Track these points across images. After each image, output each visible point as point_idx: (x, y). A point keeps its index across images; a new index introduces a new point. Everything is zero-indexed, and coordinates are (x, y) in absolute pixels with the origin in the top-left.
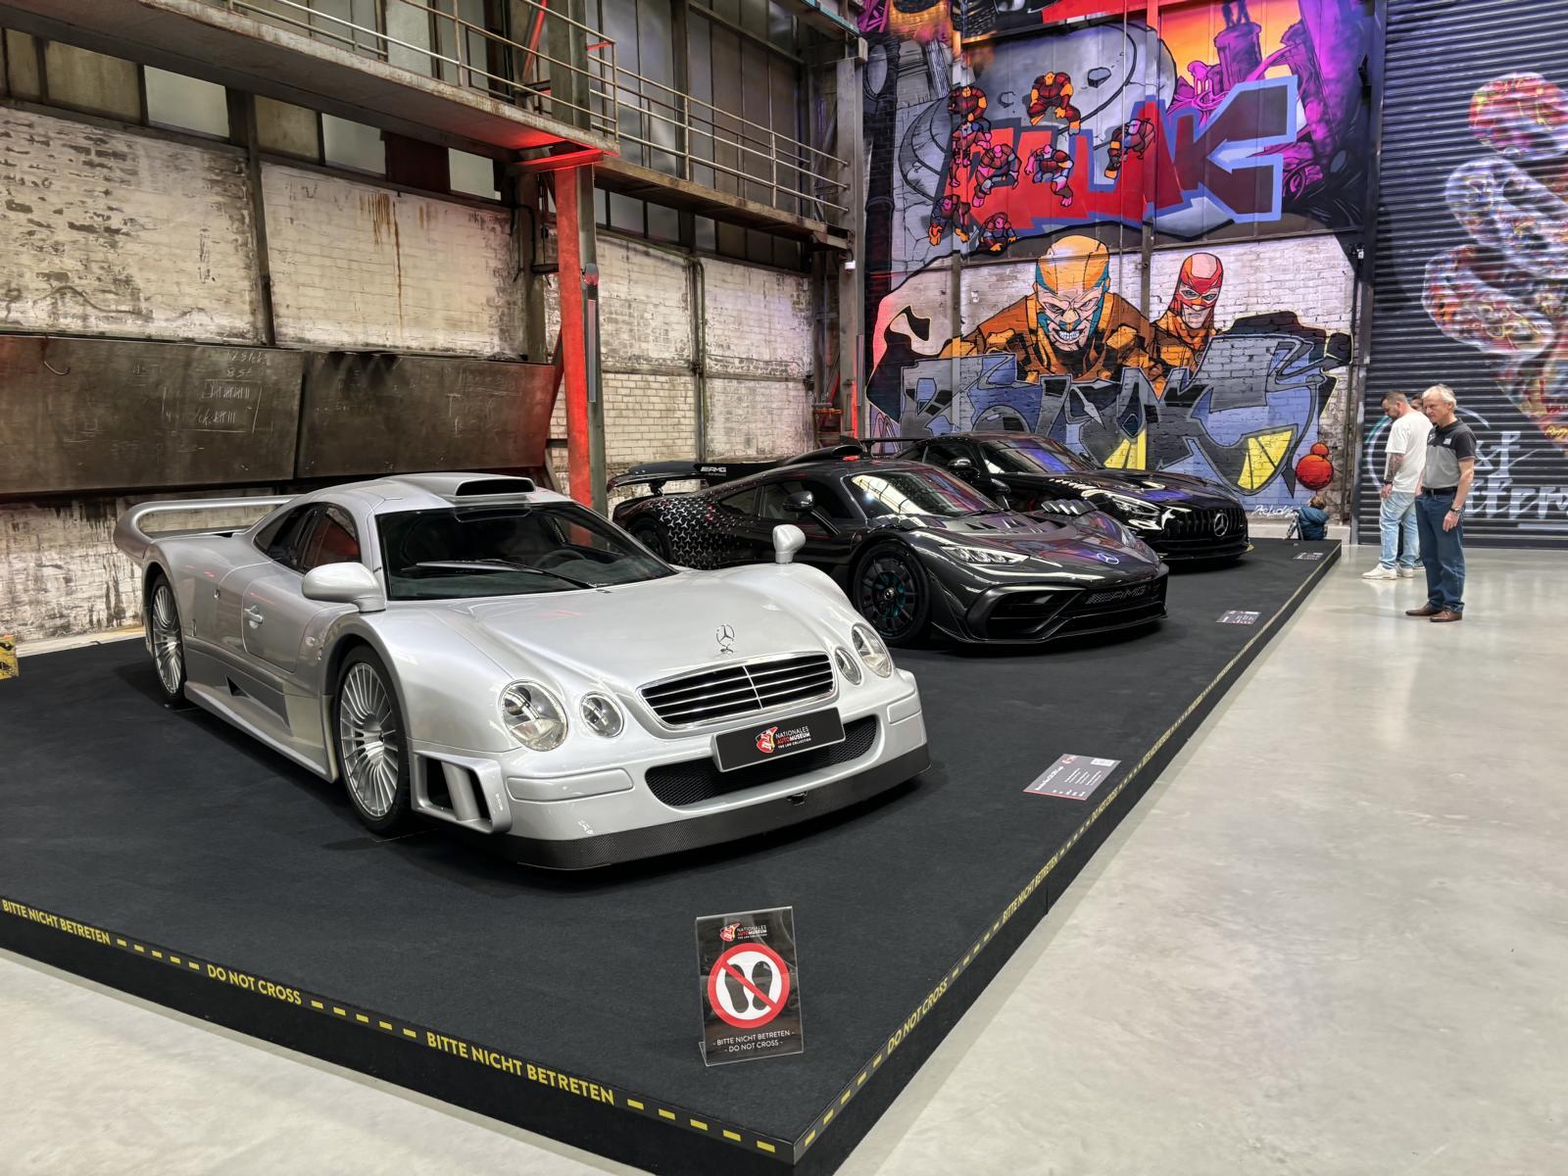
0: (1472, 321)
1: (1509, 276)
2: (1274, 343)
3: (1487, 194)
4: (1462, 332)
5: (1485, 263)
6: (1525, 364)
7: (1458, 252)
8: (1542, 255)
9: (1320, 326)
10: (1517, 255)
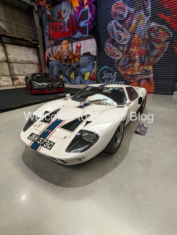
0: (111, 53)
1: (116, 44)
2: (87, 57)
3: (113, 28)
4: (110, 55)
5: (113, 42)
6: (118, 60)
7: (109, 40)
8: (121, 40)
9: (93, 54)
10: (117, 40)
